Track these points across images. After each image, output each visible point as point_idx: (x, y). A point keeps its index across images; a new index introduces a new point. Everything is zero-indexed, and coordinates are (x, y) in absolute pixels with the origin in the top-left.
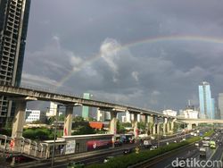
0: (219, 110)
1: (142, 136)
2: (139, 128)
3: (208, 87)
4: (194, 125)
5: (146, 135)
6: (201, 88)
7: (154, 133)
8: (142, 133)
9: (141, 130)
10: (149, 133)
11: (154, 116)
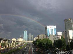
0: (29, 38)
1: (2, 48)
2: (2, 45)
3: (26, 32)
4: (21, 43)
5: (4, 48)
6: (24, 32)
7: (8, 47)
8: (3, 47)
9: (2, 46)
10: (5, 47)
11: (8, 41)
